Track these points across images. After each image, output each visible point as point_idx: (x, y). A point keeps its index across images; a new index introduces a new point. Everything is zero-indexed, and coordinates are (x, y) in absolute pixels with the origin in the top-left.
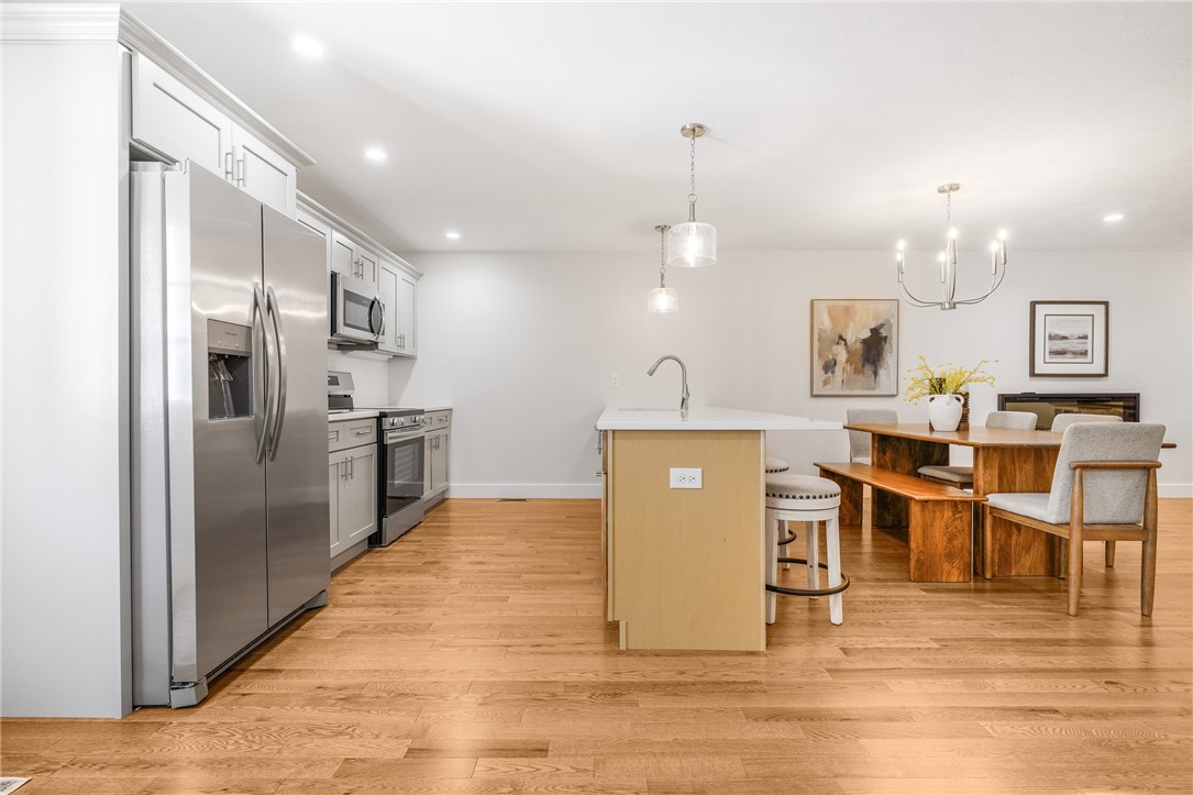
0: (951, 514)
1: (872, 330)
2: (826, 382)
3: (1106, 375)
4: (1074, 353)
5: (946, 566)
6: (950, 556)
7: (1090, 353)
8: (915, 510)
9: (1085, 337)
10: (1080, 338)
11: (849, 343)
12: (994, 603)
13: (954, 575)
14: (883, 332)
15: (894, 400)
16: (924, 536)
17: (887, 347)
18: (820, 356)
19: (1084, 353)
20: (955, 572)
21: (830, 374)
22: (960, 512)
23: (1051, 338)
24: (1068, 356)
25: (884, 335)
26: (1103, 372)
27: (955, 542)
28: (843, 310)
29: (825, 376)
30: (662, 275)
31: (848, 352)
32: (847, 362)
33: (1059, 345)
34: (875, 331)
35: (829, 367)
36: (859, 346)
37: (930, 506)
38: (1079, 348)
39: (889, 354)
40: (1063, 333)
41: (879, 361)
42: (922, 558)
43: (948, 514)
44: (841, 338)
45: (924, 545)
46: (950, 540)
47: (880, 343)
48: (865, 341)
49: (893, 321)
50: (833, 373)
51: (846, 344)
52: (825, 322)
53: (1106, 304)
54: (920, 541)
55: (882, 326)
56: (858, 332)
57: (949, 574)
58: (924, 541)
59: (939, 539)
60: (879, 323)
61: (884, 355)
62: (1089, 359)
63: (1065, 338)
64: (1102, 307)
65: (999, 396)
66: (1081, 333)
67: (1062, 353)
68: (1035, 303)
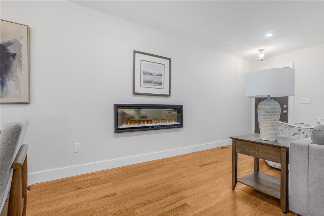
3: (169, 95)
4: (156, 83)
7: (163, 84)
9: (161, 75)
10: (158, 75)
14: (11, 49)
15: (27, 107)
17: (15, 63)
19: (160, 84)
23: (144, 73)
24: (152, 84)
25: (12, 52)
26: (168, 94)
33: (148, 78)
38: (158, 80)
39: (18, 69)
40: (150, 71)
41: (6, 73)
47: (8, 58)
49: (24, 42)
55: (9, 44)
60: (6, 40)
61: (13, 69)
62: (162, 87)
63: (151, 74)
64: (168, 61)
65: (115, 105)
66: (159, 72)
67: (150, 82)
68: (135, 52)
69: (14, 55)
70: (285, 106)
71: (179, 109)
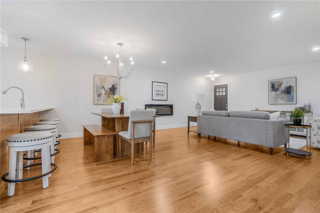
0: (107, 139)
1: (112, 85)
2: (98, 100)
3: (167, 100)
4: (161, 95)
5: (106, 155)
6: (107, 152)
8: (96, 139)
9: (163, 91)
11: (105, 89)
12: (114, 165)
13: (108, 157)
14: (115, 86)
16: (98, 147)
17: (116, 91)
18: (96, 92)
19: (163, 95)
20: (109, 157)
21: (99, 98)
22: (110, 138)
23: (156, 91)
24: (160, 95)
25: (116, 87)
26: (166, 99)
27: (109, 148)
28: (103, 79)
29: (98, 98)
30: (25, 57)
31: (105, 91)
32: (105, 94)
33: (158, 93)
34: (113, 86)
35: (99, 95)
36: (108, 90)
37: (101, 137)
38: (162, 94)
40: (159, 90)
42: (98, 154)
43: (106, 139)
44: (103, 87)
45: (99, 150)
46: (107, 147)
47: (114, 89)
48: (110, 89)
49: (118, 83)
50: (100, 97)
51: (104, 89)
52: (98, 82)
53: (167, 83)
54: (97, 149)
55: (115, 84)
56: (108, 86)
57: (107, 157)
58: (98, 149)
59: (103, 147)
60: (114, 83)
61: (116, 93)
63: (159, 91)
64: (166, 84)
65: (145, 105)
66: (162, 90)
67: (158, 95)
68: (153, 82)
69: (116, 88)
70: (226, 105)
71: (171, 107)
